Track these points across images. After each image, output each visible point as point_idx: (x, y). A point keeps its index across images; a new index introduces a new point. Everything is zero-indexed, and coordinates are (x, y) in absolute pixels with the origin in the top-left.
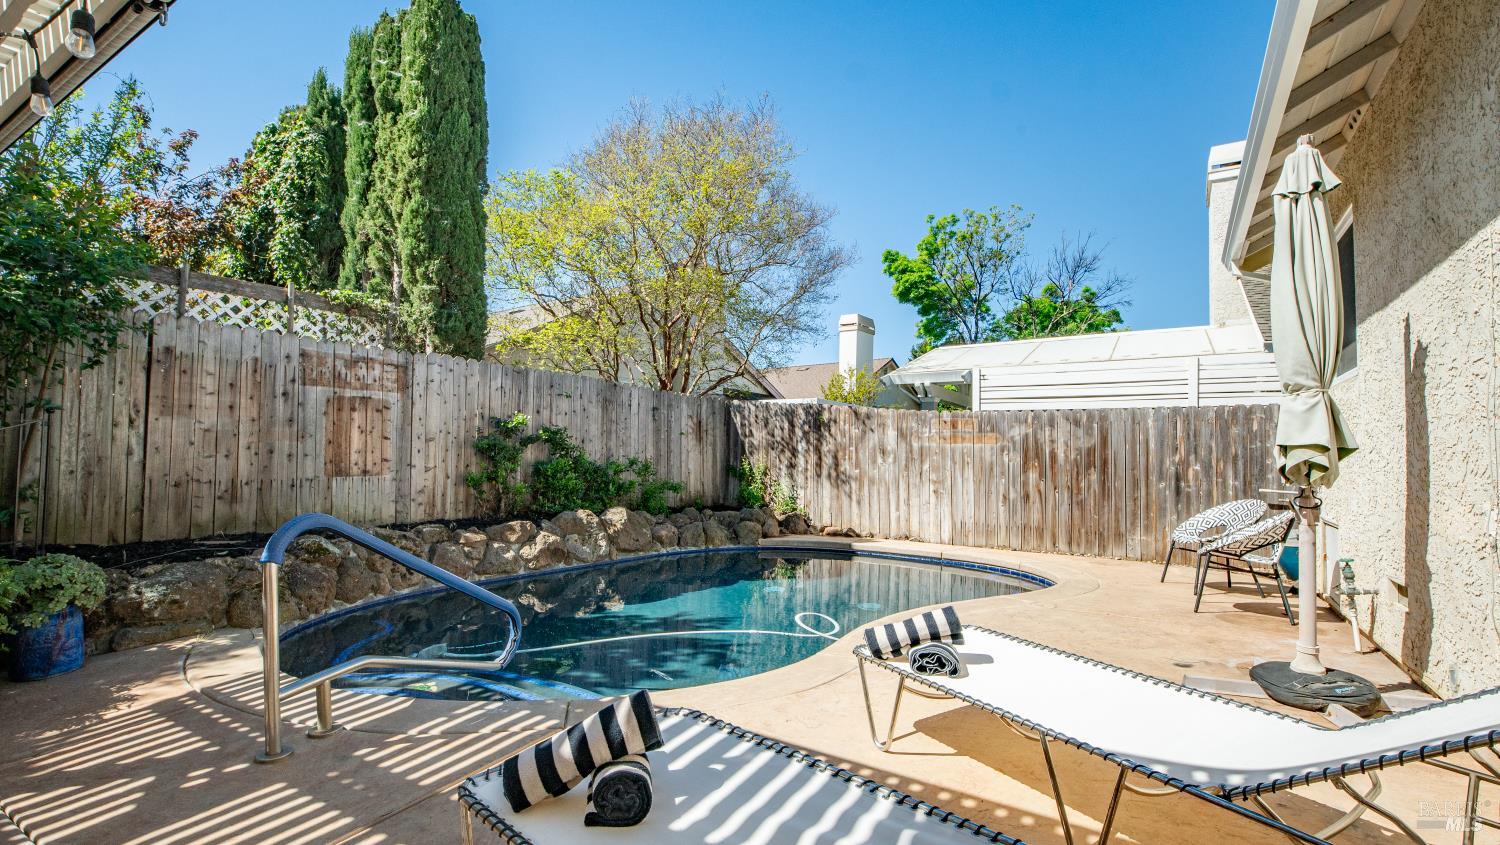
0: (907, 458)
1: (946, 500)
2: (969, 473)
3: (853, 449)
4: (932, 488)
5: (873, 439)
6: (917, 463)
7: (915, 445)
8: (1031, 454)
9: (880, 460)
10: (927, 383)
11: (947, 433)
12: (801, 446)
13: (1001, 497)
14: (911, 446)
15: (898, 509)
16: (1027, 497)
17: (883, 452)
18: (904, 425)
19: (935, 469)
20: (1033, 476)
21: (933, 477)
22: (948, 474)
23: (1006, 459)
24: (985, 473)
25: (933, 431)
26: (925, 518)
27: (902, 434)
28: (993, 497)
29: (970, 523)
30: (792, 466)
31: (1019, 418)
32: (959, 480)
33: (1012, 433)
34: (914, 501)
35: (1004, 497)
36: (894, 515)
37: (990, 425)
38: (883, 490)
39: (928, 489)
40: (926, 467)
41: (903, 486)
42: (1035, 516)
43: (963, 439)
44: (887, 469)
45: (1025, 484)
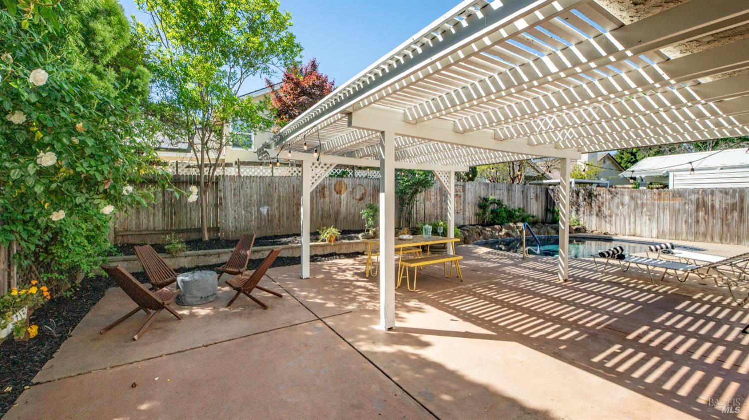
0: (635, 207)
1: (655, 222)
2: (667, 212)
3: (607, 203)
4: (647, 217)
5: (616, 200)
6: (640, 209)
7: (639, 202)
8: (701, 205)
9: (621, 207)
10: (643, 176)
11: (656, 197)
12: (582, 203)
13: (684, 221)
14: (637, 202)
15: (630, 225)
16: (698, 222)
17: (623, 204)
18: (633, 194)
19: (650, 211)
20: (701, 214)
21: (648, 213)
22: (656, 213)
23: (687, 207)
24: (675, 213)
25: (649, 197)
26: (644, 229)
27: (632, 198)
28: (680, 222)
29: (667, 231)
30: (577, 210)
31: (694, 191)
32: (662, 215)
33: (690, 197)
34: (638, 222)
35: (686, 221)
36: (627, 227)
37: (679, 194)
38: (622, 218)
39: (645, 219)
40: (645, 210)
41: (632, 217)
42: (702, 228)
43: (664, 200)
44: (625, 210)
45: (697, 217)
